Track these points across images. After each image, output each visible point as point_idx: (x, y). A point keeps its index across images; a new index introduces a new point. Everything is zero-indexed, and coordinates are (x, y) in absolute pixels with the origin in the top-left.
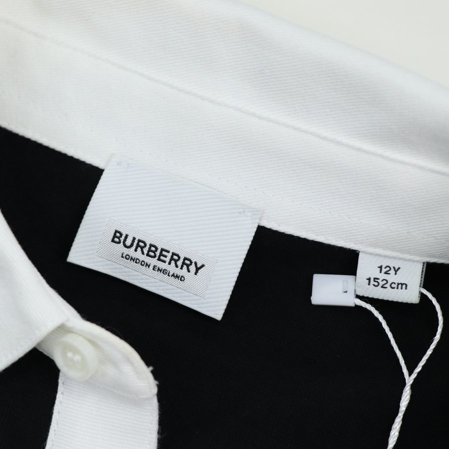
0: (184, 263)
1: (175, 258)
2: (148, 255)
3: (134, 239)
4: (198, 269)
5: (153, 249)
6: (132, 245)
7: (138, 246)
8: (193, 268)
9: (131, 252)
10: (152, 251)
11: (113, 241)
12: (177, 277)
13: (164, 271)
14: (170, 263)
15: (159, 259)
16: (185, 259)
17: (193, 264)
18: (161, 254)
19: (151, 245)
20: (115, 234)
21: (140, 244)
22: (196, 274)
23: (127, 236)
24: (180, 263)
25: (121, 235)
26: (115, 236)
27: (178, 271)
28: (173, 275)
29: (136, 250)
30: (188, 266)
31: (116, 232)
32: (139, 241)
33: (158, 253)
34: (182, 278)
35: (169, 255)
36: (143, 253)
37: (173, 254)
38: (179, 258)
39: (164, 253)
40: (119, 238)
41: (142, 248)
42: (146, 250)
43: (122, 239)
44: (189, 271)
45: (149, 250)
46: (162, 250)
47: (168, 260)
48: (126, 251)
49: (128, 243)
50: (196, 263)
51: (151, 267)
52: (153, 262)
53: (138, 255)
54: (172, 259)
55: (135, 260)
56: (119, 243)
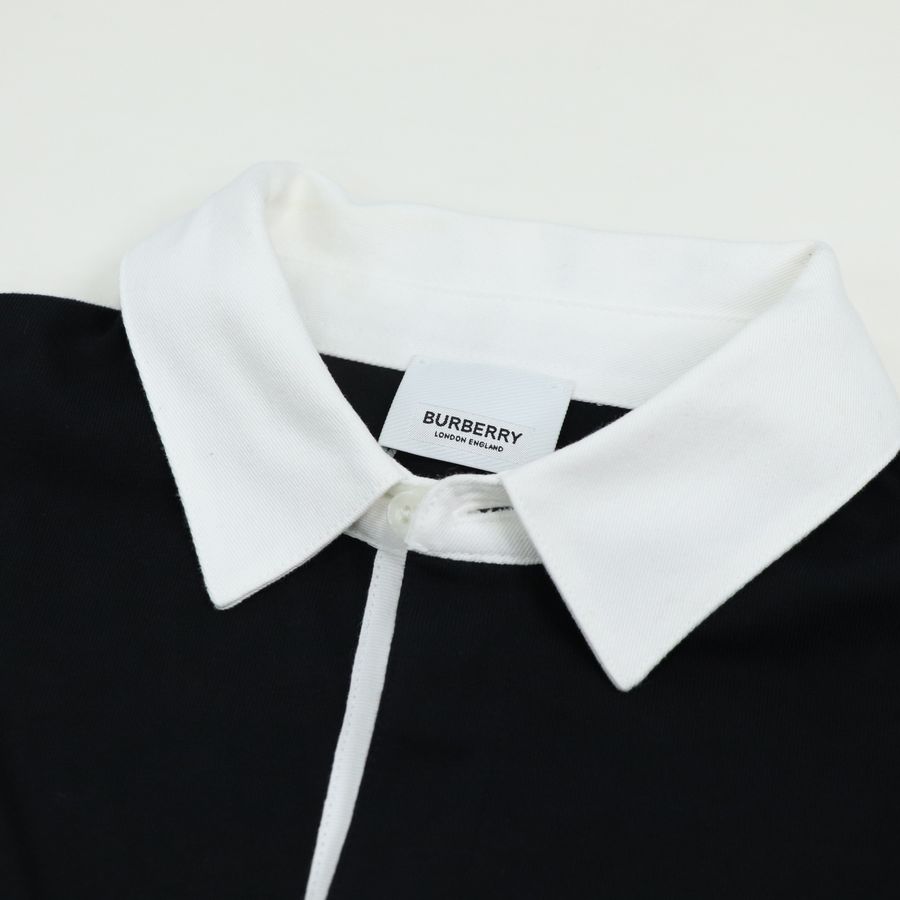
0: (500, 434)
1: (491, 430)
2: (463, 430)
3: (447, 417)
4: (515, 438)
5: (468, 424)
6: (445, 422)
7: (452, 422)
8: (510, 438)
9: (445, 429)
10: (467, 426)
11: (425, 421)
12: (495, 448)
13: (481, 444)
14: (486, 436)
15: (475, 433)
16: (502, 430)
17: (511, 435)
18: (476, 428)
19: (465, 421)
20: (427, 415)
21: (454, 422)
22: (514, 443)
23: (439, 415)
24: (496, 434)
25: (433, 415)
26: (426, 417)
27: (496, 443)
28: (491, 447)
29: (450, 427)
30: (505, 436)
31: (428, 412)
32: (453, 418)
33: (473, 427)
34: (499, 449)
35: (485, 428)
36: (458, 429)
37: (489, 427)
38: (496, 429)
39: (479, 426)
40: (431, 418)
41: (456, 424)
42: (460, 426)
43: (435, 418)
44: (506, 441)
45: (464, 425)
46: (477, 424)
47: (484, 433)
48: (440, 429)
49: (441, 421)
50: (513, 433)
51: (468, 441)
52: (469, 436)
53: (453, 431)
54: (488, 431)
55: (451, 437)
56: (432, 422)
